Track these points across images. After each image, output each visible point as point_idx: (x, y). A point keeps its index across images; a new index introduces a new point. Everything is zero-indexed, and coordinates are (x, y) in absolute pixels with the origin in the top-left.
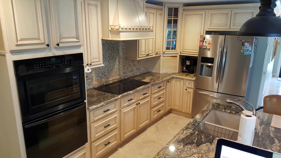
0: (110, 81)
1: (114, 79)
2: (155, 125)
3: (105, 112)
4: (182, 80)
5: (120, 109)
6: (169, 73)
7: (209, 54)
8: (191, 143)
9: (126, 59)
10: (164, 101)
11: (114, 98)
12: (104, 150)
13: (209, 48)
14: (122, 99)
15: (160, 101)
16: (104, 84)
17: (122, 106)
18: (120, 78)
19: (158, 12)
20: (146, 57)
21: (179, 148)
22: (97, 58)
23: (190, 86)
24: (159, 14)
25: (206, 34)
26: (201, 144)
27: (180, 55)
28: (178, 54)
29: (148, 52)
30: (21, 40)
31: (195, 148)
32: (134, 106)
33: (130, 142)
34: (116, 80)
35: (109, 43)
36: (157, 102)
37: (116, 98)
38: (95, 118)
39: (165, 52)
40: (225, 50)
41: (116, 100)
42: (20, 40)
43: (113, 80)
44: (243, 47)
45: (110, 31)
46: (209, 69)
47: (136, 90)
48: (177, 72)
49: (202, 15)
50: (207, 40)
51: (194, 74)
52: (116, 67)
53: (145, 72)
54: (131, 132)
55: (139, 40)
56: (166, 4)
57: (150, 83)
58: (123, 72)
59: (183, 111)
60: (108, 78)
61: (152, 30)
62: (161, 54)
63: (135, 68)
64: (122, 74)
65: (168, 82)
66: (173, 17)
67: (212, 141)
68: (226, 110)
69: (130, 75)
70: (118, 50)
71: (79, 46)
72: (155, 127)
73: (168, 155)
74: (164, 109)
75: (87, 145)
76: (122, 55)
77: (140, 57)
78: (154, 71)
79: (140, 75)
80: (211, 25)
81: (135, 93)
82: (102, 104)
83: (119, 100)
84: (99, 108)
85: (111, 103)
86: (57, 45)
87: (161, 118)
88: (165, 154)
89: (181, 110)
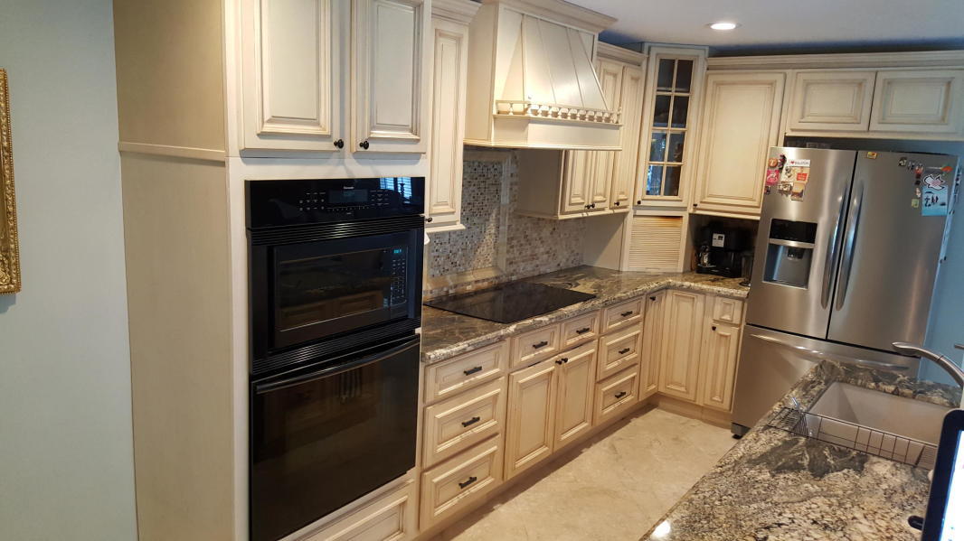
0: (469, 283)
1: (479, 278)
2: (607, 441)
3: (467, 373)
4: (701, 297)
5: (508, 371)
6: (653, 271)
7: (793, 211)
8: (796, 468)
9: (518, 215)
10: (636, 364)
11: (495, 333)
12: (455, 500)
13: (799, 191)
14: (517, 339)
15: (624, 361)
16: (451, 292)
17: (515, 363)
18: (496, 278)
19: (631, 71)
20: (585, 215)
21: (759, 478)
22: (445, 204)
23: (727, 317)
24: (632, 78)
25: (785, 145)
26: (828, 472)
27: (690, 214)
28: (684, 209)
29: (593, 198)
30: (274, 120)
31: (812, 482)
32: (549, 367)
33: (532, 489)
34: (486, 284)
35: (473, 162)
36: (615, 364)
37: (502, 332)
38: (440, 389)
39: (643, 203)
40: (855, 202)
41: (501, 339)
42: (270, 121)
43: (477, 282)
44: (918, 191)
45: (495, 118)
46: (797, 260)
47: (558, 313)
48: (680, 269)
49: (772, 84)
50: (794, 165)
51: (742, 280)
52: (489, 239)
53: (571, 265)
54: (536, 453)
55: (567, 151)
56: (652, 49)
57: (599, 298)
58: (507, 260)
59: (700, 402)
60: (462, 274)
61: (617, 122)
62: (630, 209)
63: (542, 250)
64: (503, 264)
65: (653, 299)
66: (674, 88)
67: (862, 468)
68: (880, 384)
69: (525, 269)
70: (497, 184)
71: (416, 156)
72: (606, 448)
73: (730, 495)
74: (634, 391)
75: (411, 476)
76: (508, 201)
77: (566, 210)
78: (600, 263)
79: (557, 274)
80: (803, 117)
81: (555, 323)
82: (462, 345)
83: (508, 340)
84: (454, 360)
85: (488, 348)
86: (361, 145)
87: (622, 420)
88: (717, 491)
89: (691, 397)
